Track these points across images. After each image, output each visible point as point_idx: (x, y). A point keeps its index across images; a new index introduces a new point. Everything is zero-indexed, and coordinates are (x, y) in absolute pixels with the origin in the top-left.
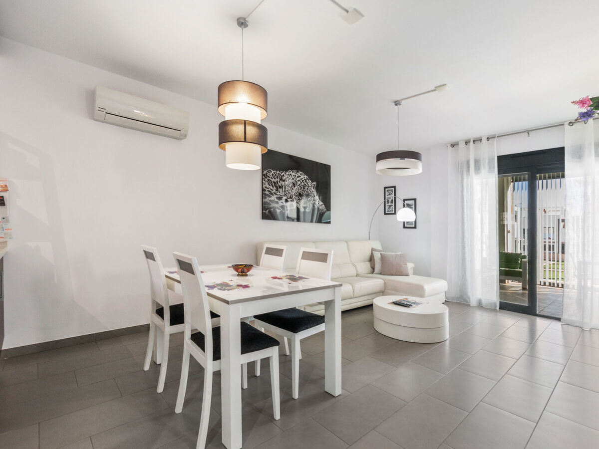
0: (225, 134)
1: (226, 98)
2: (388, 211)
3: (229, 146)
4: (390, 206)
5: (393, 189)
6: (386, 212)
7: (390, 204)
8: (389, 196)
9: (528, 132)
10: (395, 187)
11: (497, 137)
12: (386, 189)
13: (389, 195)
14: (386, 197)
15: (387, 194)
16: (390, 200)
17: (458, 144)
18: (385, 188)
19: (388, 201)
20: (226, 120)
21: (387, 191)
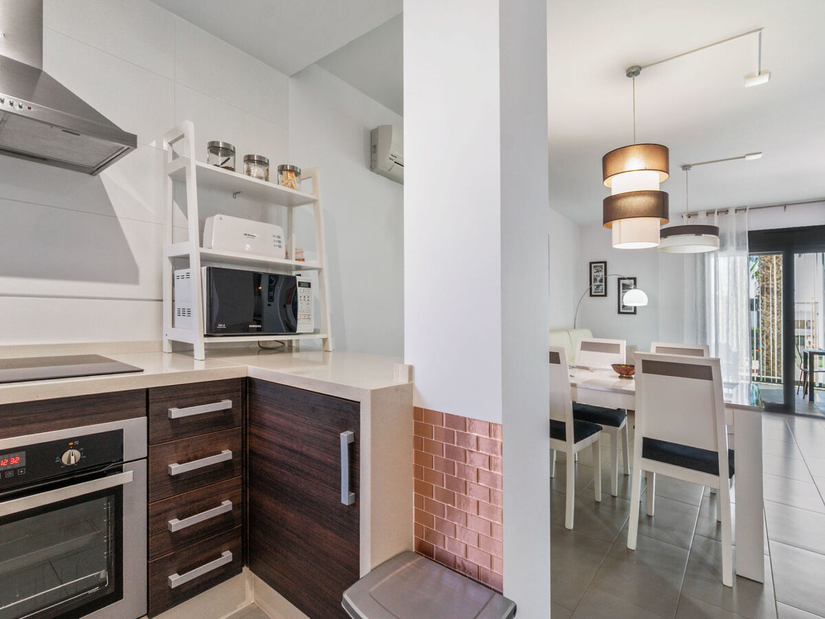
0: (612, 210)
1: (612, 168)
2: (595, 292)
3: (615, 224)
4: (598, 286)
5: (603, 264)
6: (593, 294)
7: (598, 283)
8: (597, 274)
9: (785, 206)
10: (605, 263)
11: (750, 209)
12: (593, 265)
13: (598, 272)
14: (593, 274)
15: (593, 270)
16: (598, 279)
17: (697, 215)
18: (591, 263)
19: (595, 280)
20: (613, 194)
21: (594, 267)
